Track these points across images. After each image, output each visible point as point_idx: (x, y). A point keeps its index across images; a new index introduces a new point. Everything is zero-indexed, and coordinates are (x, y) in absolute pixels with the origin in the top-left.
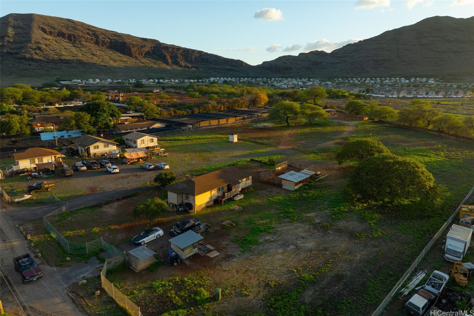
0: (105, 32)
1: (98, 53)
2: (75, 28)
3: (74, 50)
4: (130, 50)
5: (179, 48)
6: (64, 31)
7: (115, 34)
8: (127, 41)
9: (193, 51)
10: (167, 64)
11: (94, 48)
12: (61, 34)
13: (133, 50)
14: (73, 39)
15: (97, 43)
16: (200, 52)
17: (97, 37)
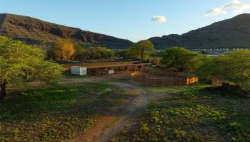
0: (48, 24)
1: (42, 35)
2: (30, 21)
3: (27, 33)
4: (62, 33)
5: (92, 33)
6: (24, 23)
7: (54, 25)
8: (61, 28)
9: (100, 35)
10: (84, 41)
11: (40, 32)
12: (21, 24)
13: (64, 34)
14: (27, 27)
15: (42, 30)
16: (104, 35)
17: (43, 26)
